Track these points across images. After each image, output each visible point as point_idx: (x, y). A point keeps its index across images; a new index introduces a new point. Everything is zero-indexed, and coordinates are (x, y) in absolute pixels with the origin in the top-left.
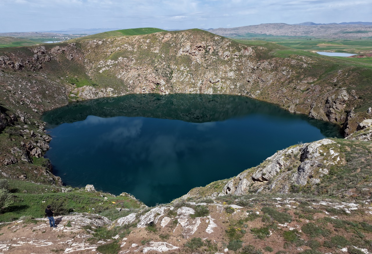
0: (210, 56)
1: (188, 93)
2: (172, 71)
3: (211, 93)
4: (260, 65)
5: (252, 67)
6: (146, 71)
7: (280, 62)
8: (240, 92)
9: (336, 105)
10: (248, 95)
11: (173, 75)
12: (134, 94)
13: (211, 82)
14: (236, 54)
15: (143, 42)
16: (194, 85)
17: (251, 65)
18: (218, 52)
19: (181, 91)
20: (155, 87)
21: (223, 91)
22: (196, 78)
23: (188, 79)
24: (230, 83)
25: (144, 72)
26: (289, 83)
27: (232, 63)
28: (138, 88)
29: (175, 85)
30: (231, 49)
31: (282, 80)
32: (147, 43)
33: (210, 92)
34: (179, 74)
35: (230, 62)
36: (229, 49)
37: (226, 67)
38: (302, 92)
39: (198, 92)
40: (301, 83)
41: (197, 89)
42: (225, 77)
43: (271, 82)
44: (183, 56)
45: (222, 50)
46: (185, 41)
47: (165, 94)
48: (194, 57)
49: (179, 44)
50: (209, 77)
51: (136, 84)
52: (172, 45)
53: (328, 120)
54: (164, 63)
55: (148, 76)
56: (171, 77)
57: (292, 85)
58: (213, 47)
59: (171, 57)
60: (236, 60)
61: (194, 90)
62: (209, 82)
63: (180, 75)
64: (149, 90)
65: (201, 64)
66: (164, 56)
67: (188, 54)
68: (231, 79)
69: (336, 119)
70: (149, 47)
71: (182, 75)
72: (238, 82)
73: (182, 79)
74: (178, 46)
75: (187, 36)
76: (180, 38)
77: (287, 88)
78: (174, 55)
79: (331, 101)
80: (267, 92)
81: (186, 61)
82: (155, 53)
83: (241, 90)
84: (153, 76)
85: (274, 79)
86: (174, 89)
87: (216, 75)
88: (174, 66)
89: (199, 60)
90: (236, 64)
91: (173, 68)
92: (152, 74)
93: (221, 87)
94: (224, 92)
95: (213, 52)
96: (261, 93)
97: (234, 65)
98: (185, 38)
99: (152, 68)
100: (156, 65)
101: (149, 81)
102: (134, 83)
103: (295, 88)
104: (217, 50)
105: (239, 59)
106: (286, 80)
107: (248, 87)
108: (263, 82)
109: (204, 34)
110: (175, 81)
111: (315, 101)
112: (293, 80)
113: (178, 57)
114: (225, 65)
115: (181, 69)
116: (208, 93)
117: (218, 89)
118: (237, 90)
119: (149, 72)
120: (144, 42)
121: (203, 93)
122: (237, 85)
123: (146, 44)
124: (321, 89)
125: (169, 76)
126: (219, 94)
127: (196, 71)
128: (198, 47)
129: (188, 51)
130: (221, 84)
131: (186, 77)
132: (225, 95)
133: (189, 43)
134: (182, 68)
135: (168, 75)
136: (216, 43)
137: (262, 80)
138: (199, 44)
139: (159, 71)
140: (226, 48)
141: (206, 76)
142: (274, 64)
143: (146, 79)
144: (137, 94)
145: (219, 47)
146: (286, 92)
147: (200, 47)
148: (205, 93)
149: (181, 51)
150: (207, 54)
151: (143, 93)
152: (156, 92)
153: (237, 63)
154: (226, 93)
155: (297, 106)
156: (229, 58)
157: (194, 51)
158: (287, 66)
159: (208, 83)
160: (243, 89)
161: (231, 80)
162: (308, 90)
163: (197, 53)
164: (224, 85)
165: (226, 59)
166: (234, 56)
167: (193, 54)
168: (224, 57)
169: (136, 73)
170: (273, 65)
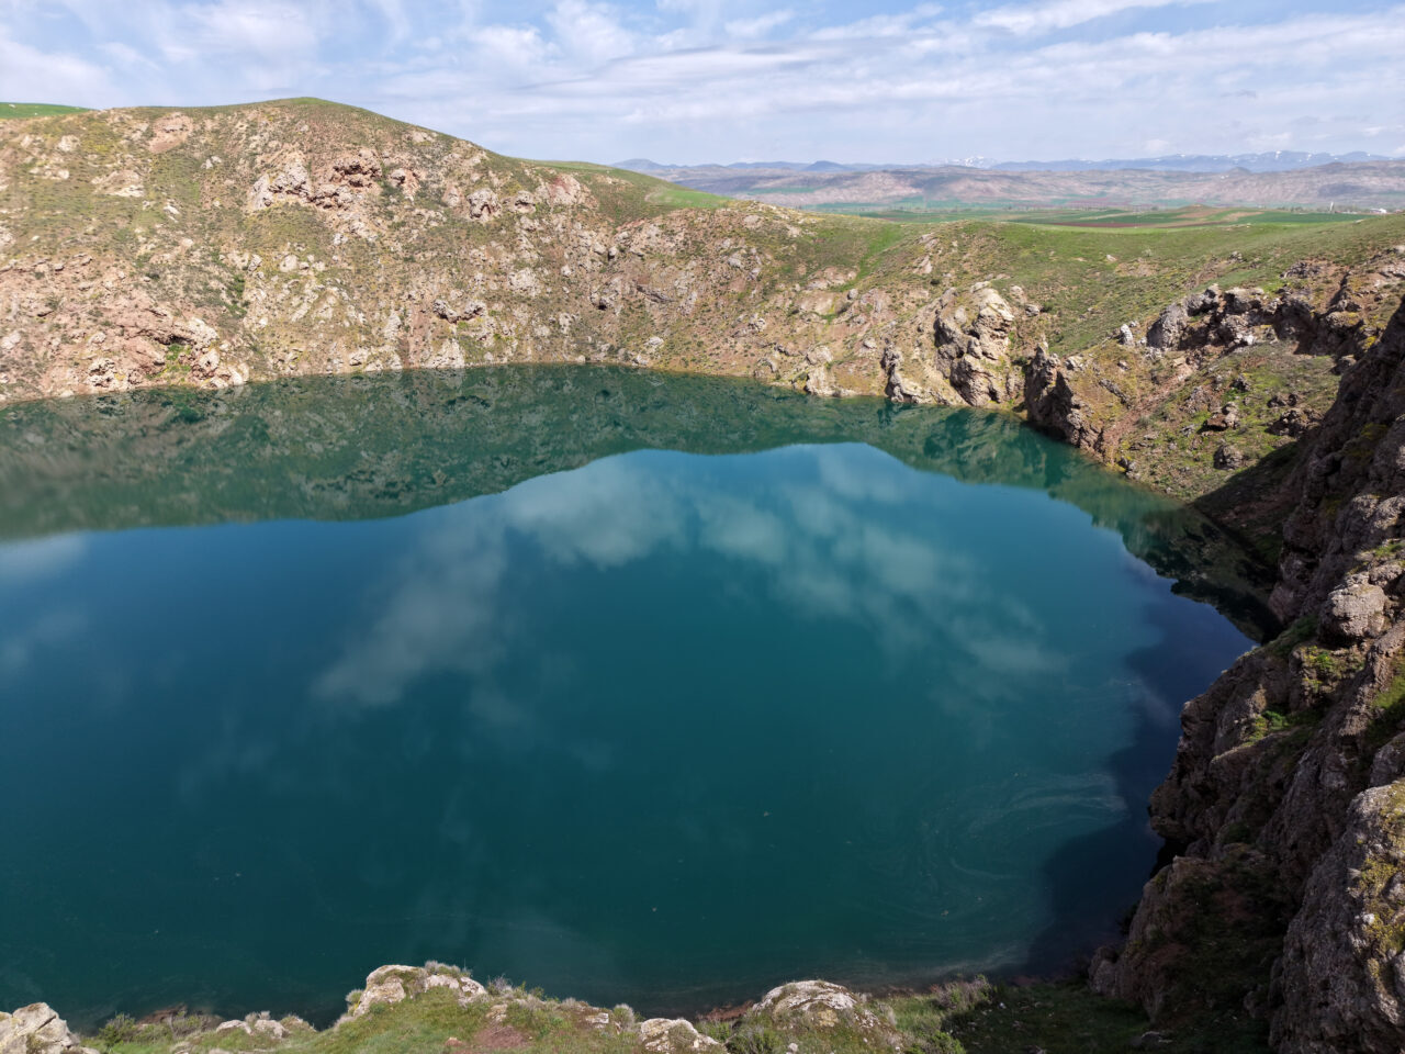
0: (412, 210)
1: (349, 370)
2: (237, 279)
3: (460, 363)
4: (629, 238)
5: (601, 249)
6: (92, 279)
7: (705, 225)
8: (579, 352)
9: (982, 340)
10: (618, 360)
11: (247, 296)
12: (43, 400)
13: (443, 316)
14: (522, 198)
15: (37, 150)
16: (368, 335)
17: (593, 240)
18: (440, 193)
19: (306, 366)
20: (160, 357)
21: (509, 352)
22: (371, 304)
23: (331, 310)
24: (527, 316)
25: (83, 284)
26: (765, 294)
27: (517, 235)
28: (61, 370)
29: (267, 339)
30: (496, 181)
31: (736, 288)
32: (63, 153)
33: (452, 356)
34: (278, 288)
35: (507, 229)
36: (488, 177)
37: (494, 253)
38: (825, 321)
39: (397, 365)
40: (807, 292)
41: (388, 348)
42: (500, 293)
43: (694, 300)
44: (280, 211)
45: (457, 184)
46: (273, 144)
47: (226, 385)
48: (333, 215)
49: (241, 161)
50: (428, 298)
51: (43, 350)
52: (209, 164)
53: (965, 404)
54: (188, 243)
55: (112, 307)
56: (239, 305)
57: (780, 301)
58: (415, 171)
59: (214, 217)
60: (527, 223)
61: (376, 357)
62: (435, 319)
63: (287, 292)
64: (127, 372)
65: (378, 243)
66: (174, 211)
67: (303, 202)
68: (529, 299)
69: (993, 394)
70: (80, 170)
71: (298, 290)
72: (559, 310)
73: (302, 312)
74: (243, 168)
75: (278, 124)
76: (240, 134)
77: (766, 312)
78: (228, 205)
79: (959, 331)
80: (689, 338)
81: (301, 231)
82: (119, 198)
83: (582, 343)
84: (134, 305)
85: (703, 286)
86: (272, 361)
87: (459, 286)
88: (241, 255)
89: (362, 225)
90: (535, 240)
91: (240, 265)
92: (134, 293)
93: (497, 337)
94: (511, 355)
95: (418, 194)
96: (671, 346)
97: (525, 243)
98: (266, 135)
99: (123, 268)
100: (142, 251)
101: (119, 330)
102: (28, 347)
103: (796, 312)
104: (435, 186)
105: (540, 218)
106: (749, 286)
107: (607, 327)
108: (662, 301)
109: (357, 120)
110: (264, 322)
111: (895, 343)
112: (774, 283)
113: (252, 216)
114: (487, 242)
115: (282, 269)
116: (443, 366)
117: (485, 345)
118: (565, 342)
119: (109, 285)
120: (42, 146)
121: (417, 365)
122: (561, 323)
123: (57, 159)
124: (894, 302)
125: (229, 301)
126: (495, 366)
127: (359, 271)
128: (347, 172)
129: (299, 188)
130: (492, 320)
131: (318, 301)
132: (520, 368)
133: (296, 153)
134: (290, 264)
135: (224, 295)
136: (425, 158)
137: (656, 295)
138: (348, 160)
139: (170, 277)
140: (476, 177)
141: (413, 293)
142: (682, 234)
143: (101, 319)
144: (59, 402)
145: (440, 174)
146: (768, 329)
147: (356, 169)
148: (430, 365)
149: (264, 188)
150: (393, 200)
151: (94, 390)
152: (173, 382)
153: (533, 235)
154: (521, 360)
155: (834, 368)
156: (496, 214)
157: (331, 188)
158: (733, 234)
159: (431, 321)
160: (590, 339)
161: (530, 305)
162: (843, 310)
163: (349, 196)
164: (504, 324)
165: (486, 218)
166: (516, 208)
167: (327, 201)
168: (477, 210)
169: (32, 295)
170: (680, 238)
